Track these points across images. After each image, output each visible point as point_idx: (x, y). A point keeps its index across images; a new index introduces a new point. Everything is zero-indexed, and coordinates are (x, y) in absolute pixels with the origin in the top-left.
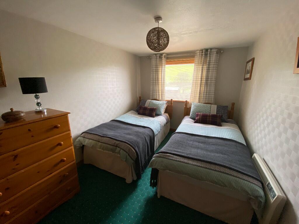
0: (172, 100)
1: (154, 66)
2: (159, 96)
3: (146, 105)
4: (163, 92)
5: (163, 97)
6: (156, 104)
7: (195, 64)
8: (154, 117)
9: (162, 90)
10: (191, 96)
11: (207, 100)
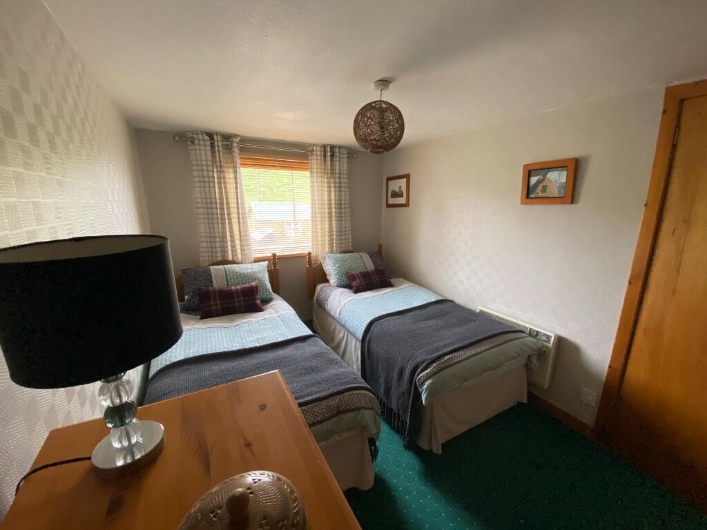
0: (274, 255)
1: (207, 166)
2: (234, 251)
3: (218, 283)
4: (244, 237)
5: (247, 252)
6: (247, 273)
7: (312, 172)
8: (261, 310)
9: (242, 234)
10: (313, 241)
11: (344, 245)
